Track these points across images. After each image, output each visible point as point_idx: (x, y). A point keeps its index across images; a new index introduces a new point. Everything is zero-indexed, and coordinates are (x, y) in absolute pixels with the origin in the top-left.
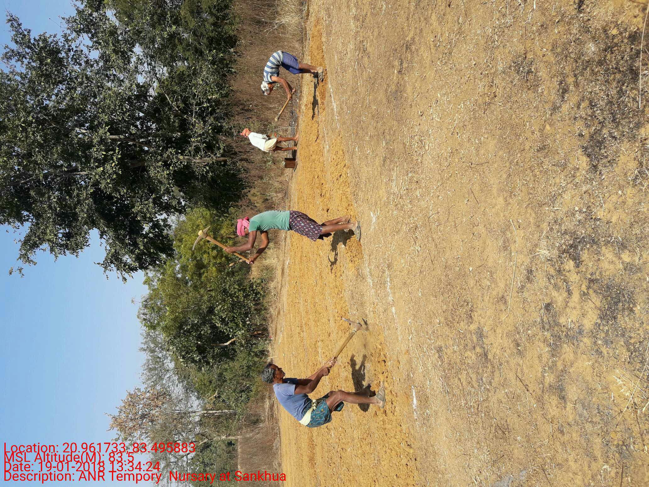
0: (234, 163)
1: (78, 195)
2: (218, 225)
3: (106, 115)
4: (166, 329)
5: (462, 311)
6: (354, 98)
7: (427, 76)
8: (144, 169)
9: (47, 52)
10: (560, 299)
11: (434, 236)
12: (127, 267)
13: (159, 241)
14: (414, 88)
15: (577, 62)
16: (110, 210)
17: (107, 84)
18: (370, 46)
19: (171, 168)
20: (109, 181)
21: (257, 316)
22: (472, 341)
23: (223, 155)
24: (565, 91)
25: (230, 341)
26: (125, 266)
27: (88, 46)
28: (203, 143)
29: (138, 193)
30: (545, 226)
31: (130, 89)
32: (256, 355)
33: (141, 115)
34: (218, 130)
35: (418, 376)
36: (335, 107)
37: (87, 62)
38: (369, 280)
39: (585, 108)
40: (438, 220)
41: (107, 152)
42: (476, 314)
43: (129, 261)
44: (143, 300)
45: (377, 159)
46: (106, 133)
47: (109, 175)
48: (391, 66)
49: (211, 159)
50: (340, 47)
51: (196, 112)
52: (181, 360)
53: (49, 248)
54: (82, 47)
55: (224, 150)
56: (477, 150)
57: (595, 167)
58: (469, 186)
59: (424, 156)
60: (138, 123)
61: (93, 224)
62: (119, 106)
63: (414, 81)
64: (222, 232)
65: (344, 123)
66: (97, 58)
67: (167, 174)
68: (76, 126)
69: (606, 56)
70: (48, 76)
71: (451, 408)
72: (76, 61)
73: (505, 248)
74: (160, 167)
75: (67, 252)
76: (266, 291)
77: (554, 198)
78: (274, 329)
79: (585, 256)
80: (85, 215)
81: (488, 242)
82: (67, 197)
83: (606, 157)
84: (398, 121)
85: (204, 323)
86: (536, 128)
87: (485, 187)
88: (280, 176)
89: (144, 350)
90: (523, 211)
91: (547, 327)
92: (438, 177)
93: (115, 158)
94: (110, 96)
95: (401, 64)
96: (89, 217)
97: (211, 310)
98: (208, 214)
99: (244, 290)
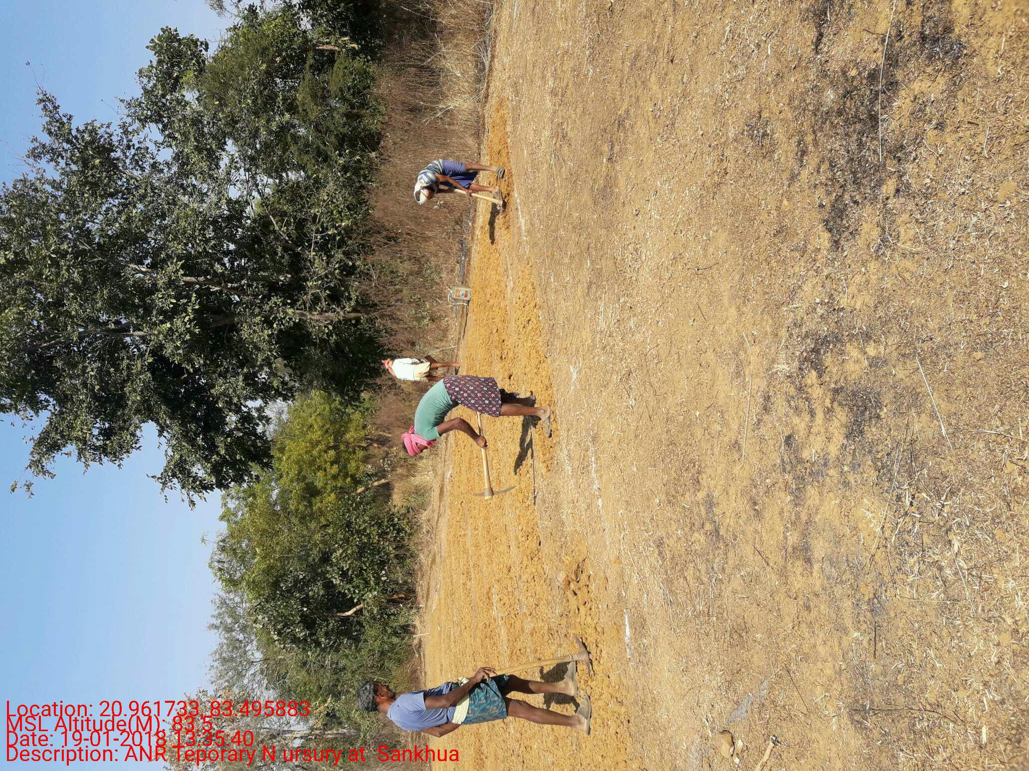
0: (371, 321)
1: (129, 367)
2: (341, 426)
3: (179, 244)
4: (254, 585)
5: (687, 476)
6: (550, 206)
7: (645, 160)
8: (234, 328)
9: (96, 148)
10: (803, 425)
11: (653, 379)
12: (198, 483)
13: (250, 443)
14: (628, 177)
15: (816, 115)
16: (177, 393)
17: (182, 198)
18: (572, 129)
19: (275, 326)
20: (178, 343)
21: (398, 568)
22: (699, 515)
23: (354, 310)
24: (804, 153)
25: (355, 609)
26: (194, 482)
27: (156, 143)
28: (325, 289)
29: (221, 365)
30: (783, 333)
31: (217, 206)
32: (395, 633)
33: (232, 247)
34: (348, 271)
35: (632, 595)
36: (523, 225)
37: (154, 166)
38: (568, 468)
39: (825, 172)
40: (658, 356)
41: (178, 300)
42: (704, 476)
43: (201, 474)
44: (220, 538)
45: (580, 287)
46: (177, 271)
47: (180, 335)
48: (598, 153)
49: (337, 314)
50: (531, 137)
51: (316, 243)
52: (276, 637)
53: (77, 451)
54: (148, 144)
55: (357, 301)
56: (705, 250)
57: (837, 242)
58: (695, 301)
59: (641, 271)
60: (226, 260)
61: (148, 412)
62: (200, 230)
63: (627, 169)
64: (348, 436)
65: (535, 244)
66: (169, 159)
67: (269, 336)
68: (132, 261)
69: (845, 103)
70: (94, 186)
71: (674, 625)
72: (137, 163)
73: (738, 374)
74: (258, 324)
75: (105, 459)
76: (415, 527)
77: (793, 293)
78: (425, 588)
79: (828, 360)
80: (138, 398)
81: (719, 372)
82: (112, 370)
83: (848, 228)
84: (607, 228)
85: (313, 580)
86: (772, 206)
87: (714, 298)
88: (441, 340)
89: (216, 627)
90: (758, 318)
91: (788, 468)
92: (657, 296)
93: (189, 310)
94: (187, 216)
95: (612, 148)
96: (145, 401)
97: (325, 558)
98: (327, 409)
99: (380, 525)
